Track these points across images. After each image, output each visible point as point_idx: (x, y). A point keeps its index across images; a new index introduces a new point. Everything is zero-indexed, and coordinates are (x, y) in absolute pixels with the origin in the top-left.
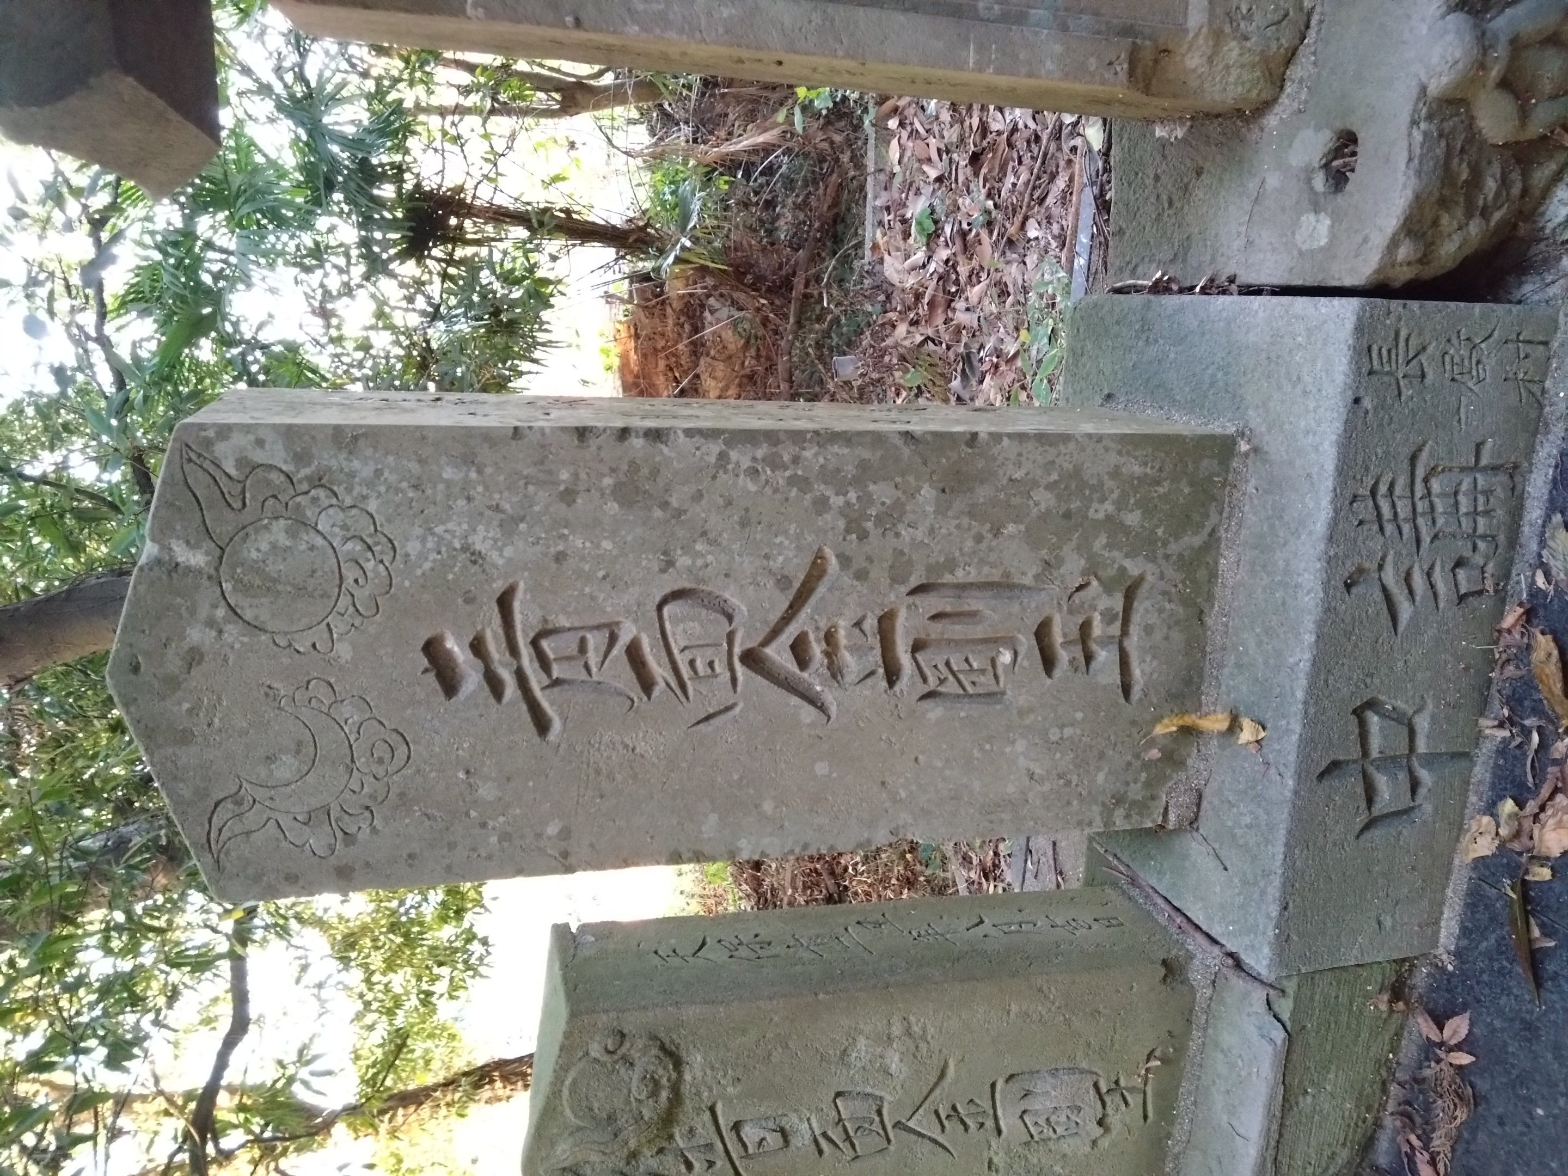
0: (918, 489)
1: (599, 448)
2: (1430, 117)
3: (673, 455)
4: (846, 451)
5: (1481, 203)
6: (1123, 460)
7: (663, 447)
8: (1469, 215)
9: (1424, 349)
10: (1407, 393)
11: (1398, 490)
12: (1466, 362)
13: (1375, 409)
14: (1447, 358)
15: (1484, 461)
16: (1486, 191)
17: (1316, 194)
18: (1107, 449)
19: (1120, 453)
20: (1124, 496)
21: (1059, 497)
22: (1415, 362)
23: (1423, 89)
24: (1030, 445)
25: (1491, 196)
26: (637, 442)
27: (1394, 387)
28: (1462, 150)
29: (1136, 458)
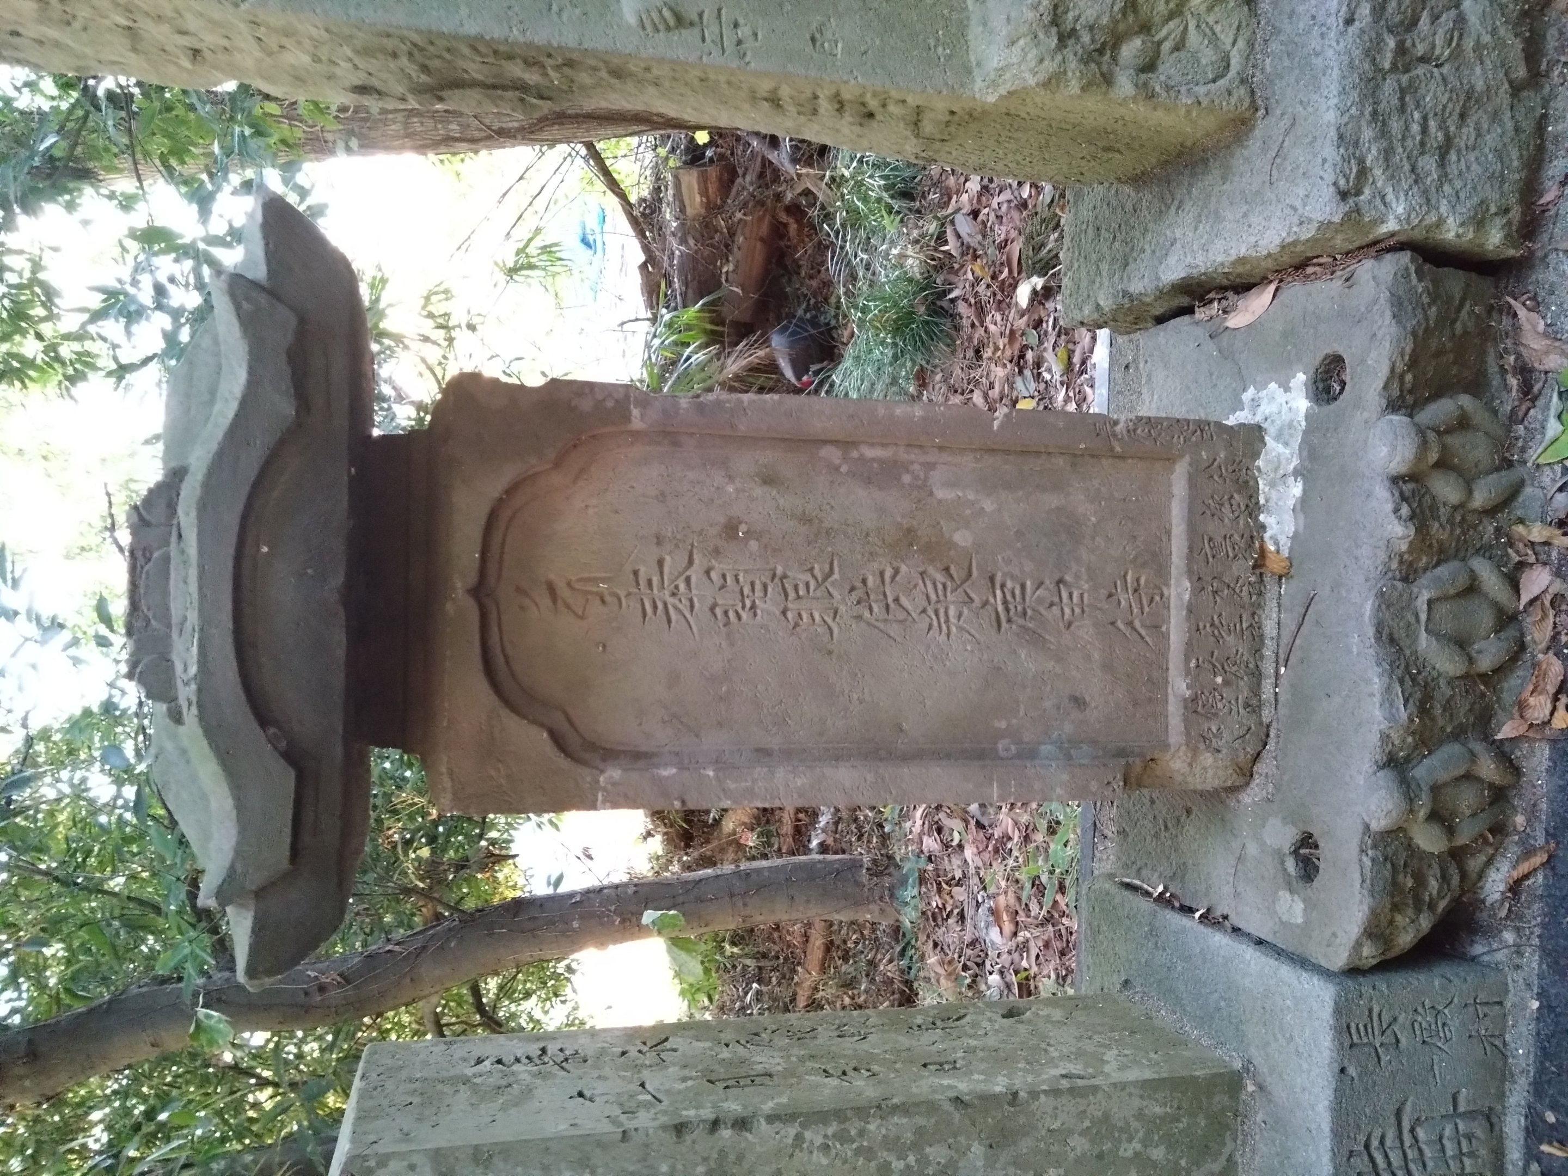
0: (969, 1148)
1: (694, 1142)
2: (1375, 847)
3: (756, 1141)
4: (905, 1121)
5: (1427, 899)
6: (1145, 1103)
7: (748, 1135)
8: (1418, 910)
9: (1395, 1019)
10: (1385, 1058)
11: (1388, 1143)
12: (1433, 1027)
13: (1360, 1076)
14: (1417, 1026)
15: (1461, 1109)
16: (1430, 888)
17: (1289, 875)
18: (1130, 1095)
19: (1142, 1097)
20: (1149, 1133)
21: (1092, 1141)
22: (1389, 1032)
23: (1367, 827)
24: (1064, 1100)
25: (1435, 892)
26: (726, 1133)
27: (1373, 1054)
28: (1406, 865)
29: (1156, 1100)
